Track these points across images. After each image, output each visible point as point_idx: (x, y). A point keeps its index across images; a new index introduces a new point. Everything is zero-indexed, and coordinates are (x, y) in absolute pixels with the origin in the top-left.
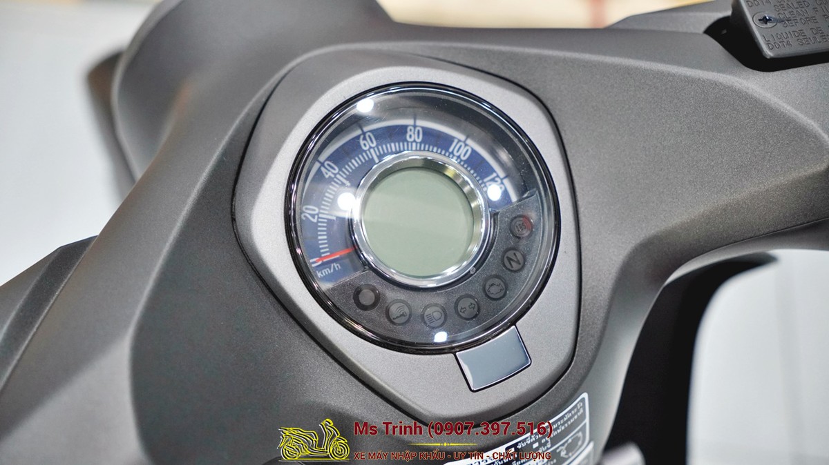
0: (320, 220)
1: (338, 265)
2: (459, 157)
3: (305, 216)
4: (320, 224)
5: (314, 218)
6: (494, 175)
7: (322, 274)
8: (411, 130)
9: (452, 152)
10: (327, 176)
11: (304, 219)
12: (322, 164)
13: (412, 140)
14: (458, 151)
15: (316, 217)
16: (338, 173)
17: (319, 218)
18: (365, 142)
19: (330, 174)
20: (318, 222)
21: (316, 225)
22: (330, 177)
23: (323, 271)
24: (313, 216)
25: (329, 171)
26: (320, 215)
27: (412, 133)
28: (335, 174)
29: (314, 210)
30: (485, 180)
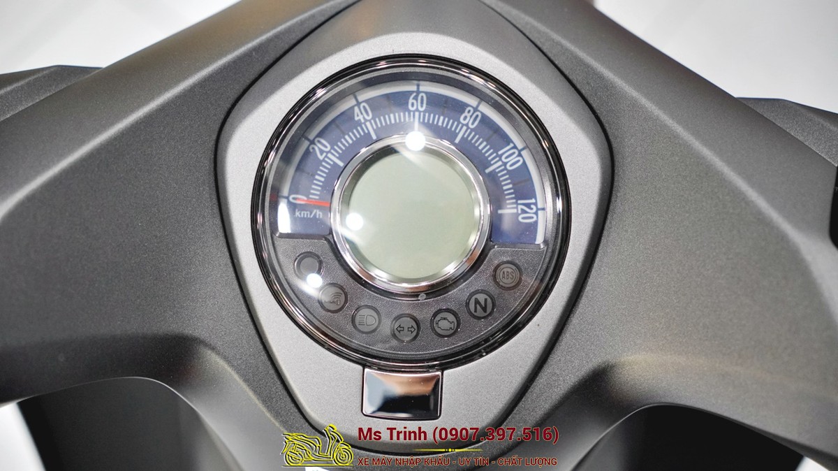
0: (326, 159)
1: (321, 213)
2: (505, 164)
3: (313, 148)
4: (324, 164)
5: (321, 154)
6: (533, 201)
7: (300, 214)
8: (469, 111)
9: (500, 156)
10: (356, 118)
11: (311, 150)
12: (358, 104)
13: (465, 122)
14: (506, 158)
15: (325, 154)
16: (370, 121)
17: (326, 156)
18: (415, 102)
19: (361, 117)
20: (324, 160)
21: (319, 162)
22: (360, 120)
23: (302, 213)
24: (322, 152)
25: (362, 114)
26: (330, 155)
27: (469, 115)
28: (366, 120)
29: (326, 147)
30: (519, 202)
